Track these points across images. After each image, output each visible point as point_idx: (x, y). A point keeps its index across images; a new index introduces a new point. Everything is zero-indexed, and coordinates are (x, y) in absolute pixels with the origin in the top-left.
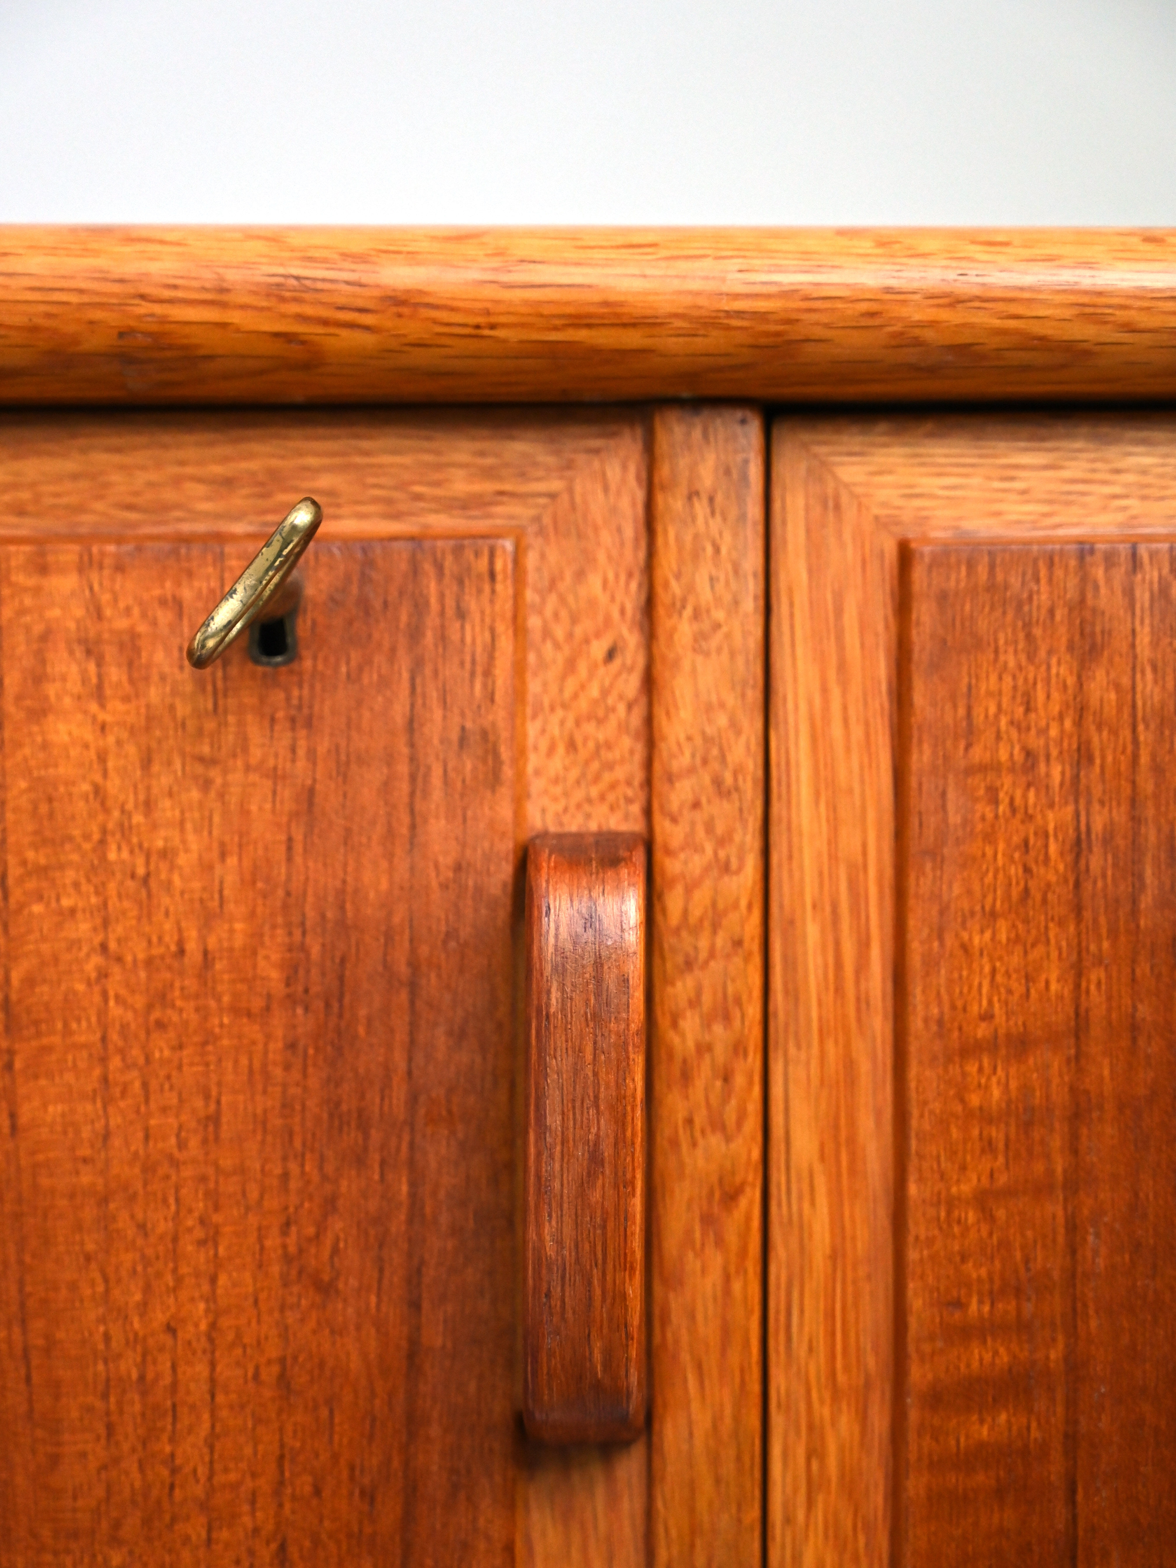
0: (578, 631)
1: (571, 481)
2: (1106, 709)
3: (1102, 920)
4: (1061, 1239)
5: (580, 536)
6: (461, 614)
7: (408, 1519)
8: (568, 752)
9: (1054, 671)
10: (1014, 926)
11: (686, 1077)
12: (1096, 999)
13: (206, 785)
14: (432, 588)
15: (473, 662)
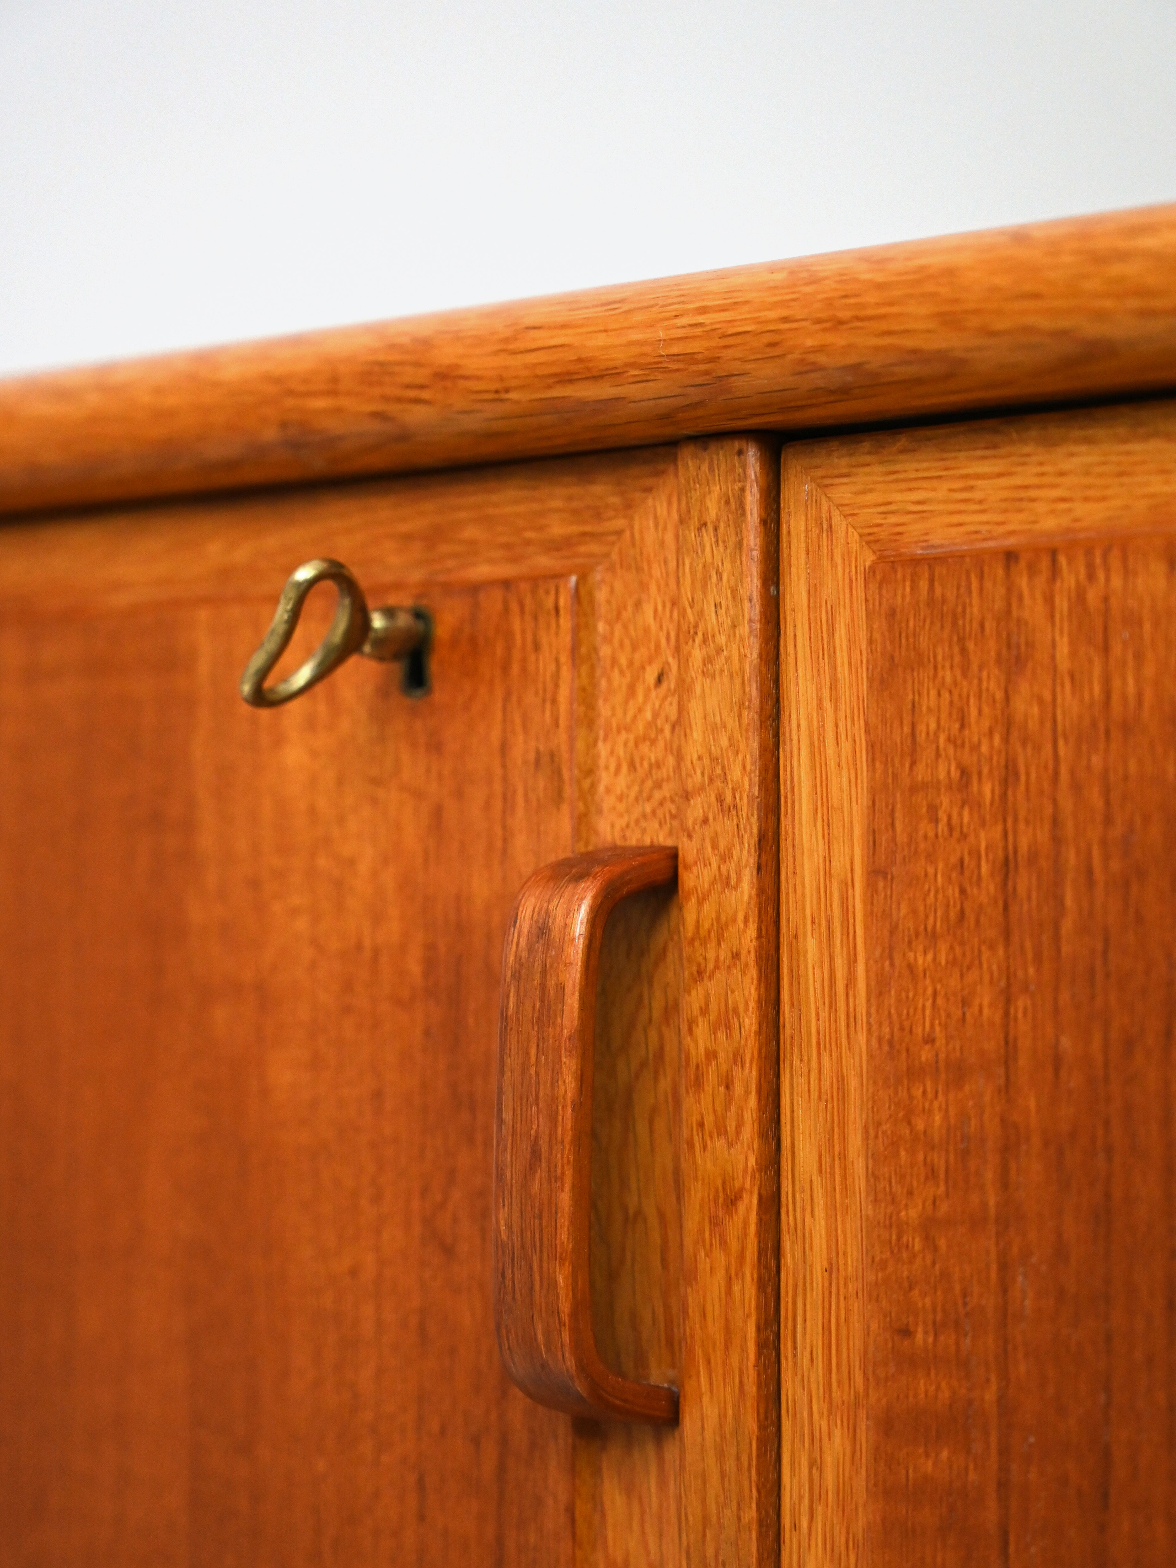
0: (637, 657)
1: (631, 519)
2: (1030, 725)
3: (1028, 944)
4: (994, 1275)
5: (639, 569)
6: (537, 647)
7: (501, 1469)
8: (629, 771)
9: (984, 685)
10: (952, 948)
11: (698, 1083)
12: (1023, 1027)
13: (374, 802)
14: (517, 625)
15: (545, 691)
